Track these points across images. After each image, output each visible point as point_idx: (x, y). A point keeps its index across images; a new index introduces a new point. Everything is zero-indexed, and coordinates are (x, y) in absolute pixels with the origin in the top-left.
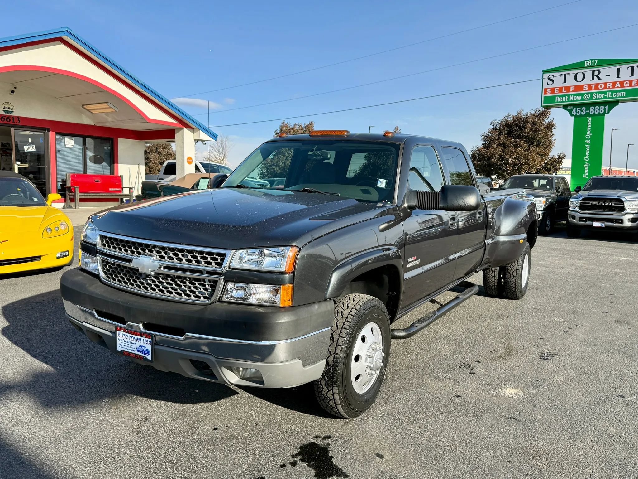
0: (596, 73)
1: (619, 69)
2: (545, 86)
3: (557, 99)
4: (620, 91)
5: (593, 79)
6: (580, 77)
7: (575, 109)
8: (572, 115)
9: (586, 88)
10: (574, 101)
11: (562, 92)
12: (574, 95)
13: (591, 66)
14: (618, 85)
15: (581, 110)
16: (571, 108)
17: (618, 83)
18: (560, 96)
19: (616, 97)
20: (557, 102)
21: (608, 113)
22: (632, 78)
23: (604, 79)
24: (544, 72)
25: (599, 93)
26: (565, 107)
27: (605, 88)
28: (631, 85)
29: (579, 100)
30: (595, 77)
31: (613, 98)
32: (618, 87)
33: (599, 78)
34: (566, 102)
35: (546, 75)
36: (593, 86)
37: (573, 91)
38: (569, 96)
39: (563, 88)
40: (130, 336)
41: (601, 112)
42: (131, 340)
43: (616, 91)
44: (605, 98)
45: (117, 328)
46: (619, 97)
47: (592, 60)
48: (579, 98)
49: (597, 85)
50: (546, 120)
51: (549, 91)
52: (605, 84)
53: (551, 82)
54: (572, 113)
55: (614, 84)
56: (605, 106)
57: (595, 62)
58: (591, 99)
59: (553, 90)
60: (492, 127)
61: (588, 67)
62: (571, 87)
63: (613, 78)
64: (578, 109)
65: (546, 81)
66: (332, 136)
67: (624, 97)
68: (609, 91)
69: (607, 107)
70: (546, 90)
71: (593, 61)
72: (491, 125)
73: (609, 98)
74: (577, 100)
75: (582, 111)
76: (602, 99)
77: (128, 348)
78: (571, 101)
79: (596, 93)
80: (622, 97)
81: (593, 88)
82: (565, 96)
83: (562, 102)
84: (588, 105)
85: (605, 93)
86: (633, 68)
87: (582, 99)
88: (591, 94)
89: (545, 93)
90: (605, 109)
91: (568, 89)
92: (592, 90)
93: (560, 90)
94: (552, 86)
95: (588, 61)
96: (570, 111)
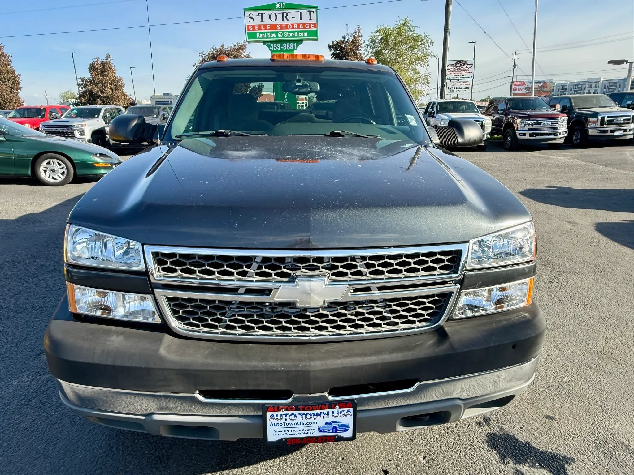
0: (285, 15)
1: (301, 13)
2: (248, 24)
3: (258, 35)
4: (304, 32)
5: (283, 20)
6: (273, 17)
7: (272, 45)
8: (271, 50)
9: (279, 27)
10: (271, 38)
11: (261, 30)
12: (271, 33)
13: (281, 9)
14: (301, 26)
15: (276, 45)
16: (269, 43)
17: (301, 25)
18: (260, 33)
19: (301, 37)
20: (258, 38)
21: (296, 50)
22: (310, 22)
23: (291, 21)
24: (245, 10)
25: (289, 32)
26: (264, 42)
27: (293, 28)
28: (310, 28)
29: (275, 38)
30: (285, 18)
31: (299, 37)
32: (301, 28)
33: (288, 20)
34: (265, 38)
35: (247, 13)
36: (284, 25)
37: (270, 29)
38: (267, 33)
39: (262, 26)
40: (302, 415)
41: (291, 49)
42: (304, 420)
43: (301, 32)
44: (293, 36)
45: (266, 409)
46: (303, 37)
47: (280, 3)
48: (275, 35)
49: (287, 25)
50: (243, 54)
51: (251, 28)
52: (293, 25)
53: (251, 20)
54: (271, 48)
55: (299, 25)
56: (294, 44)
57: (283, 5)
58: (283, 37)
59: (254, 27)
60: (201, 59)
61: (278, 9)
62: (268, 26)
63: (297, 21)
64: (274, 45)
65: (248, 19)
66: (302, 61)
67: (306, 37)
68: (296, 31)
69: (295, 44)
70: (248, 26)
71: (282, 4)
72: (200, 56)
73: (296, 37)
74: (273, 38)
75: (277, 47)
76: (291, 37)
77: (297, 432)
78: (269, 38)
79: (287, 32)
80: (305, 37)
81: (284, 28)
82: (264, 33)
83: (262, 38)
84: (281, 42)
85: (293, 32)
86: (310, 13)
87: (277, 37)
88: (283, 32)
89: (248, 30)
90: (294, 46)
91: (265, 27)
92: (283, 29)
93: (260, 26)
94: (253, 24)
95: (278, 3)
96: (269, 46)
